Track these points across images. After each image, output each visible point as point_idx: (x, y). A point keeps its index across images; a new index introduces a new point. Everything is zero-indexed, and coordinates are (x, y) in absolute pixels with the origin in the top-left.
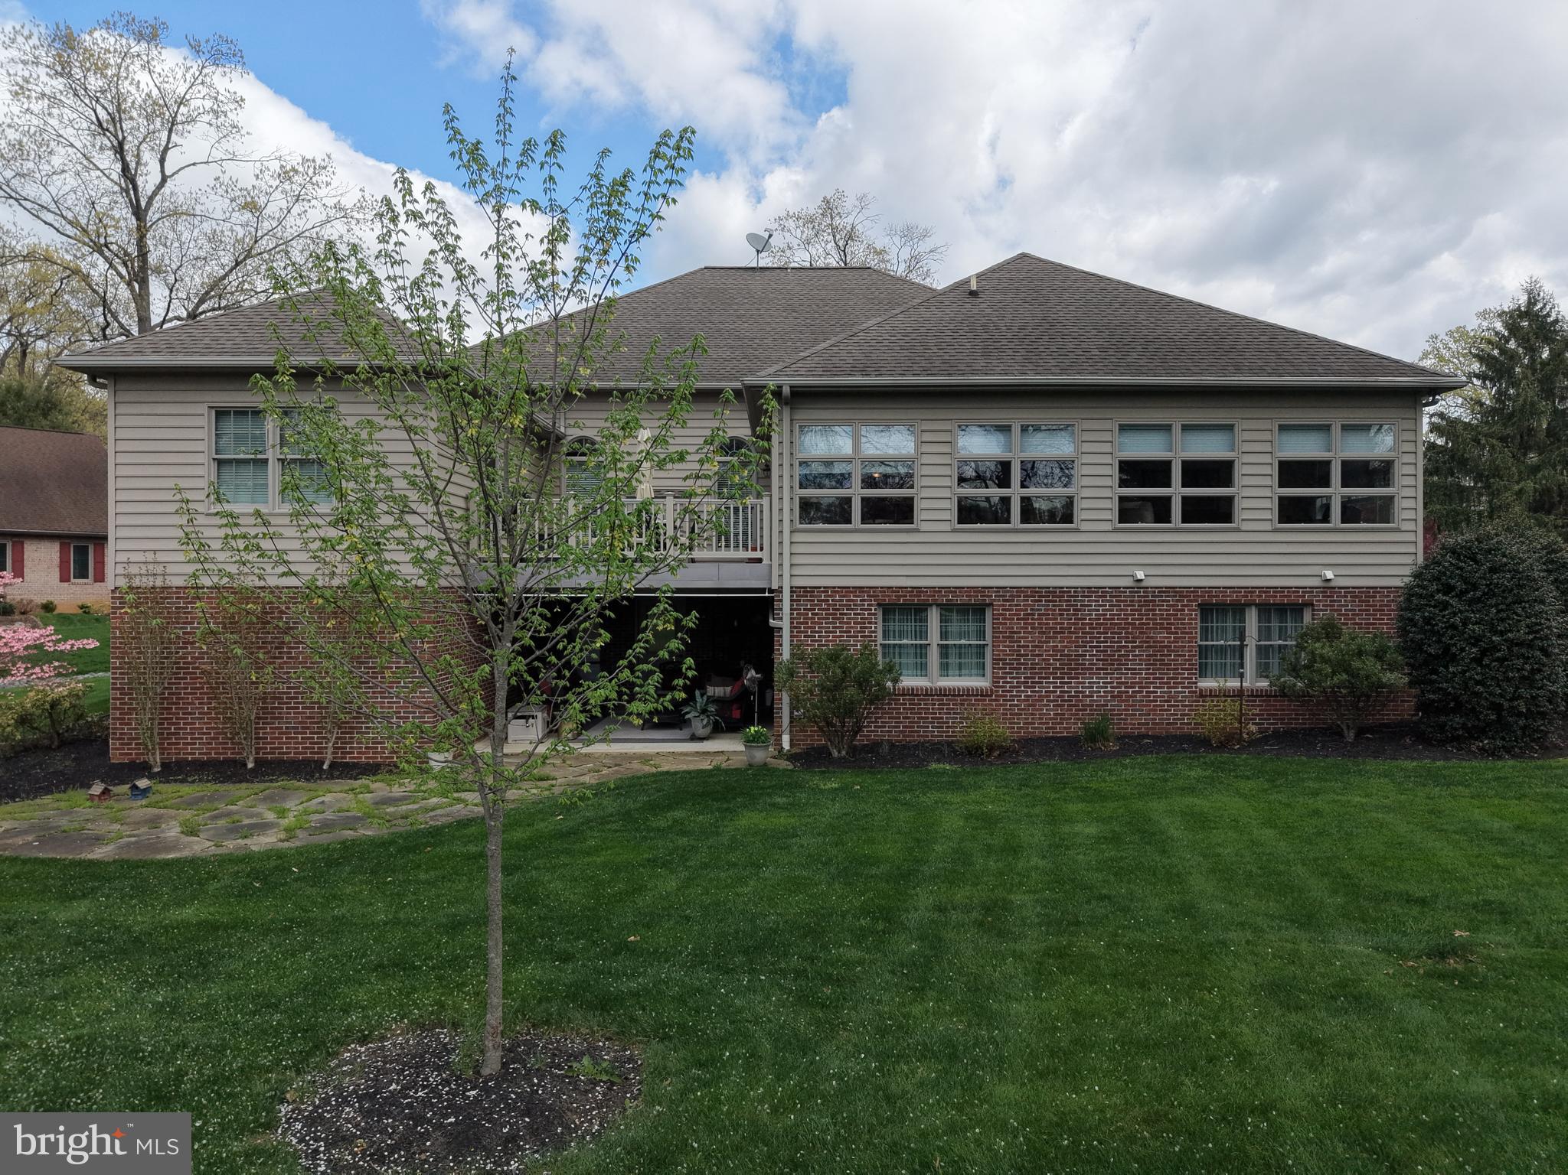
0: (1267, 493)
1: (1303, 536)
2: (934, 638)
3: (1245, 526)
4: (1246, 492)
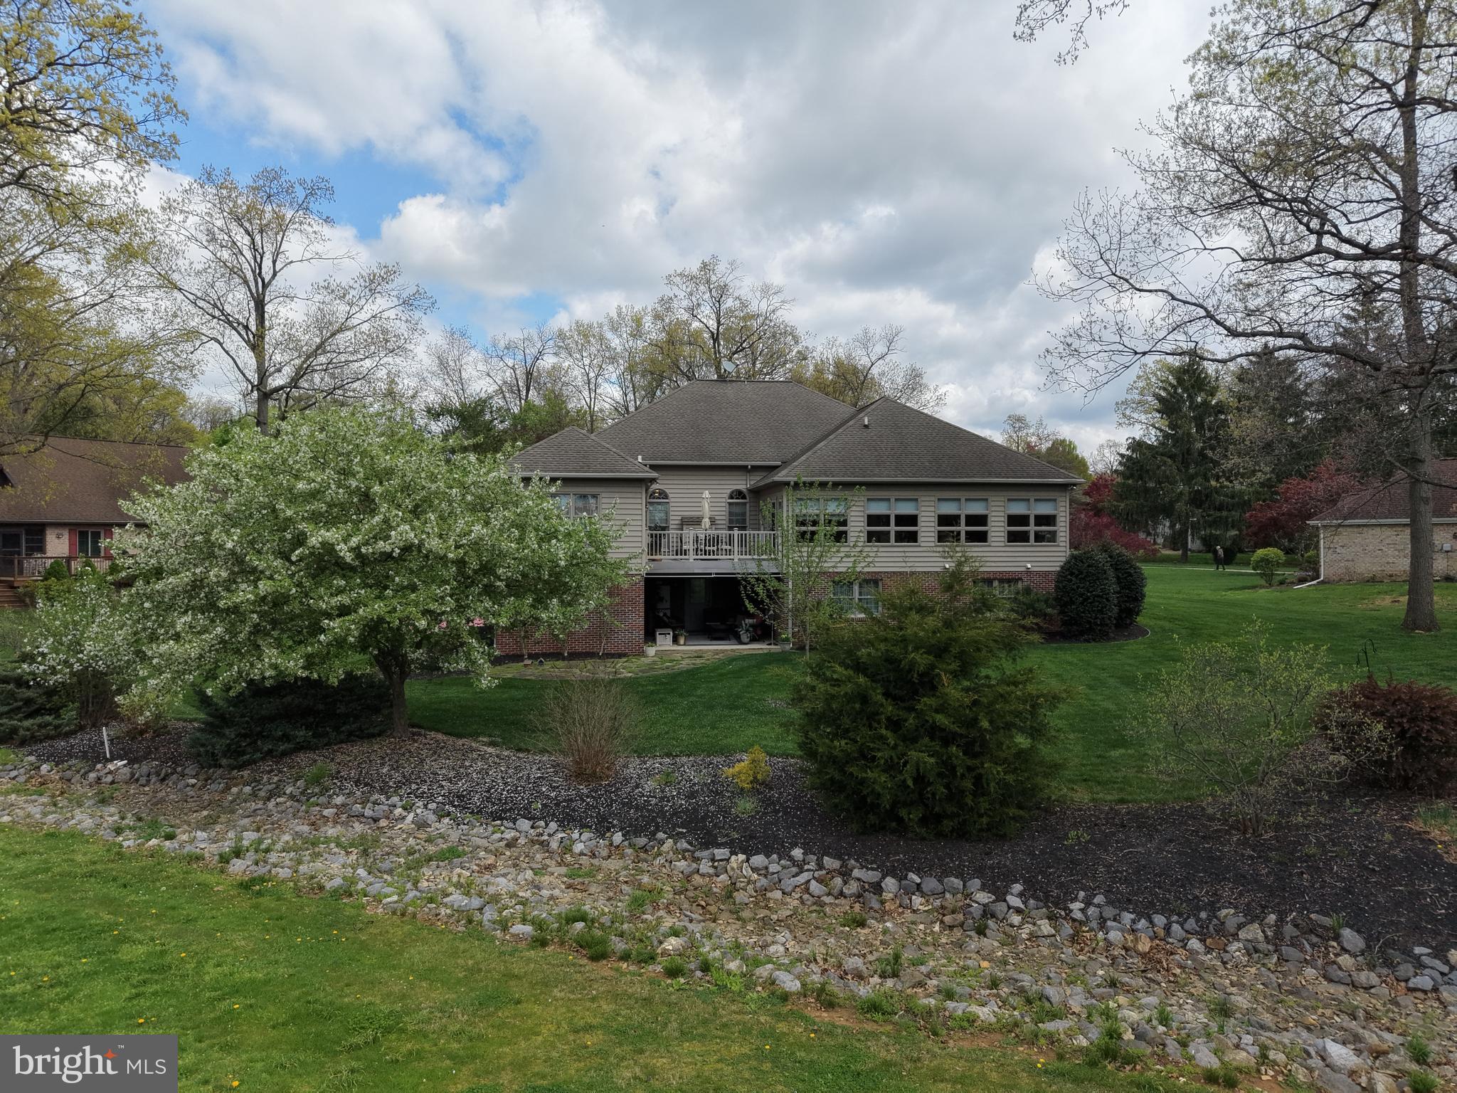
0: (1002, 529)
1: (1019, 548)
2: (857, 596)
3: (993, 544)
4: (993, 529)
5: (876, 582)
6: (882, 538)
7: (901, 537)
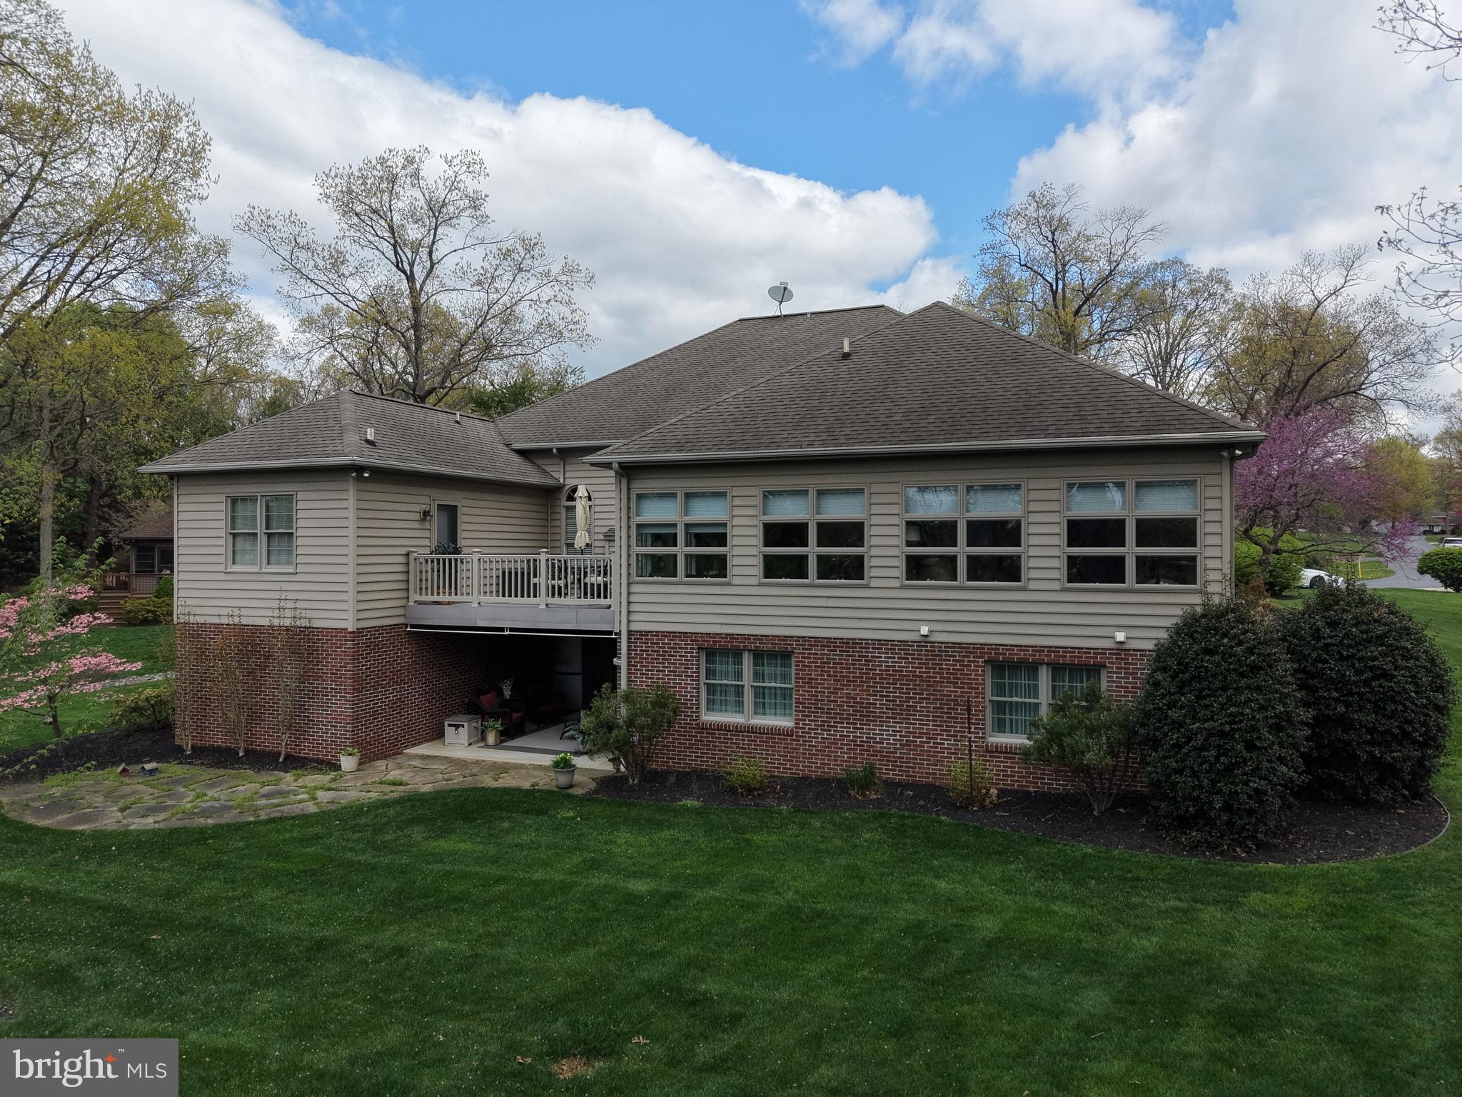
0: (1054, 552)
1: (1097, 596)
2: (747, 680)
3: (1032, 585)
4: (1032, 552)
5: (785, 656)
6: (793, 568)
7: (830, 569)
